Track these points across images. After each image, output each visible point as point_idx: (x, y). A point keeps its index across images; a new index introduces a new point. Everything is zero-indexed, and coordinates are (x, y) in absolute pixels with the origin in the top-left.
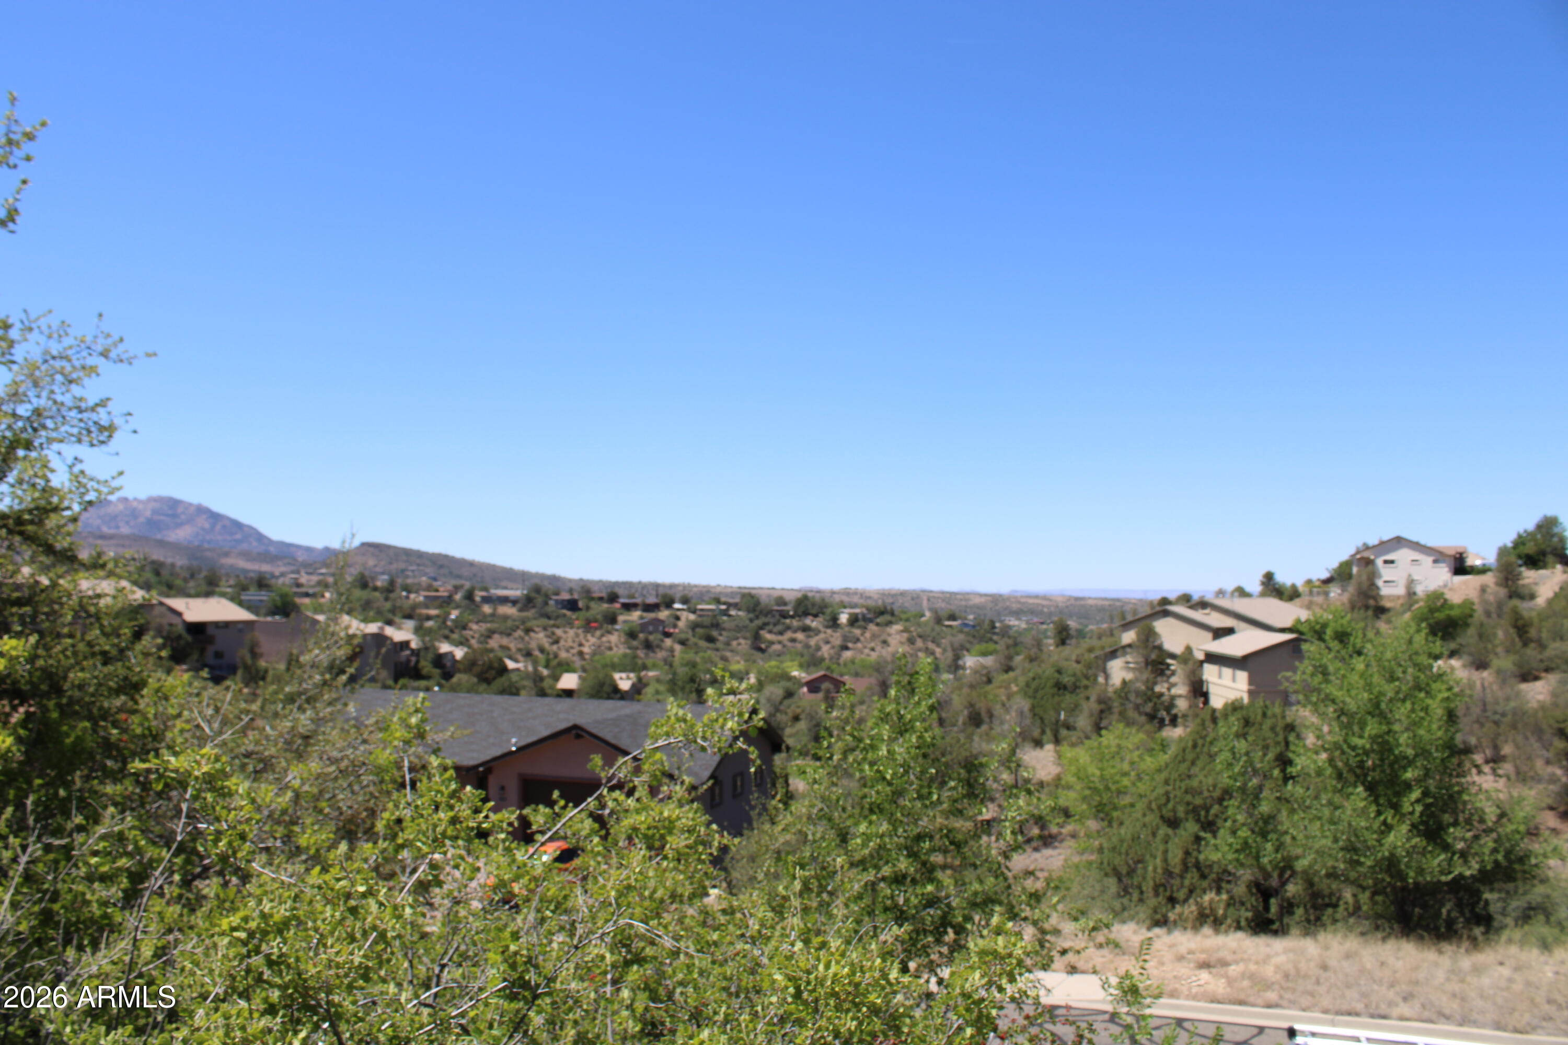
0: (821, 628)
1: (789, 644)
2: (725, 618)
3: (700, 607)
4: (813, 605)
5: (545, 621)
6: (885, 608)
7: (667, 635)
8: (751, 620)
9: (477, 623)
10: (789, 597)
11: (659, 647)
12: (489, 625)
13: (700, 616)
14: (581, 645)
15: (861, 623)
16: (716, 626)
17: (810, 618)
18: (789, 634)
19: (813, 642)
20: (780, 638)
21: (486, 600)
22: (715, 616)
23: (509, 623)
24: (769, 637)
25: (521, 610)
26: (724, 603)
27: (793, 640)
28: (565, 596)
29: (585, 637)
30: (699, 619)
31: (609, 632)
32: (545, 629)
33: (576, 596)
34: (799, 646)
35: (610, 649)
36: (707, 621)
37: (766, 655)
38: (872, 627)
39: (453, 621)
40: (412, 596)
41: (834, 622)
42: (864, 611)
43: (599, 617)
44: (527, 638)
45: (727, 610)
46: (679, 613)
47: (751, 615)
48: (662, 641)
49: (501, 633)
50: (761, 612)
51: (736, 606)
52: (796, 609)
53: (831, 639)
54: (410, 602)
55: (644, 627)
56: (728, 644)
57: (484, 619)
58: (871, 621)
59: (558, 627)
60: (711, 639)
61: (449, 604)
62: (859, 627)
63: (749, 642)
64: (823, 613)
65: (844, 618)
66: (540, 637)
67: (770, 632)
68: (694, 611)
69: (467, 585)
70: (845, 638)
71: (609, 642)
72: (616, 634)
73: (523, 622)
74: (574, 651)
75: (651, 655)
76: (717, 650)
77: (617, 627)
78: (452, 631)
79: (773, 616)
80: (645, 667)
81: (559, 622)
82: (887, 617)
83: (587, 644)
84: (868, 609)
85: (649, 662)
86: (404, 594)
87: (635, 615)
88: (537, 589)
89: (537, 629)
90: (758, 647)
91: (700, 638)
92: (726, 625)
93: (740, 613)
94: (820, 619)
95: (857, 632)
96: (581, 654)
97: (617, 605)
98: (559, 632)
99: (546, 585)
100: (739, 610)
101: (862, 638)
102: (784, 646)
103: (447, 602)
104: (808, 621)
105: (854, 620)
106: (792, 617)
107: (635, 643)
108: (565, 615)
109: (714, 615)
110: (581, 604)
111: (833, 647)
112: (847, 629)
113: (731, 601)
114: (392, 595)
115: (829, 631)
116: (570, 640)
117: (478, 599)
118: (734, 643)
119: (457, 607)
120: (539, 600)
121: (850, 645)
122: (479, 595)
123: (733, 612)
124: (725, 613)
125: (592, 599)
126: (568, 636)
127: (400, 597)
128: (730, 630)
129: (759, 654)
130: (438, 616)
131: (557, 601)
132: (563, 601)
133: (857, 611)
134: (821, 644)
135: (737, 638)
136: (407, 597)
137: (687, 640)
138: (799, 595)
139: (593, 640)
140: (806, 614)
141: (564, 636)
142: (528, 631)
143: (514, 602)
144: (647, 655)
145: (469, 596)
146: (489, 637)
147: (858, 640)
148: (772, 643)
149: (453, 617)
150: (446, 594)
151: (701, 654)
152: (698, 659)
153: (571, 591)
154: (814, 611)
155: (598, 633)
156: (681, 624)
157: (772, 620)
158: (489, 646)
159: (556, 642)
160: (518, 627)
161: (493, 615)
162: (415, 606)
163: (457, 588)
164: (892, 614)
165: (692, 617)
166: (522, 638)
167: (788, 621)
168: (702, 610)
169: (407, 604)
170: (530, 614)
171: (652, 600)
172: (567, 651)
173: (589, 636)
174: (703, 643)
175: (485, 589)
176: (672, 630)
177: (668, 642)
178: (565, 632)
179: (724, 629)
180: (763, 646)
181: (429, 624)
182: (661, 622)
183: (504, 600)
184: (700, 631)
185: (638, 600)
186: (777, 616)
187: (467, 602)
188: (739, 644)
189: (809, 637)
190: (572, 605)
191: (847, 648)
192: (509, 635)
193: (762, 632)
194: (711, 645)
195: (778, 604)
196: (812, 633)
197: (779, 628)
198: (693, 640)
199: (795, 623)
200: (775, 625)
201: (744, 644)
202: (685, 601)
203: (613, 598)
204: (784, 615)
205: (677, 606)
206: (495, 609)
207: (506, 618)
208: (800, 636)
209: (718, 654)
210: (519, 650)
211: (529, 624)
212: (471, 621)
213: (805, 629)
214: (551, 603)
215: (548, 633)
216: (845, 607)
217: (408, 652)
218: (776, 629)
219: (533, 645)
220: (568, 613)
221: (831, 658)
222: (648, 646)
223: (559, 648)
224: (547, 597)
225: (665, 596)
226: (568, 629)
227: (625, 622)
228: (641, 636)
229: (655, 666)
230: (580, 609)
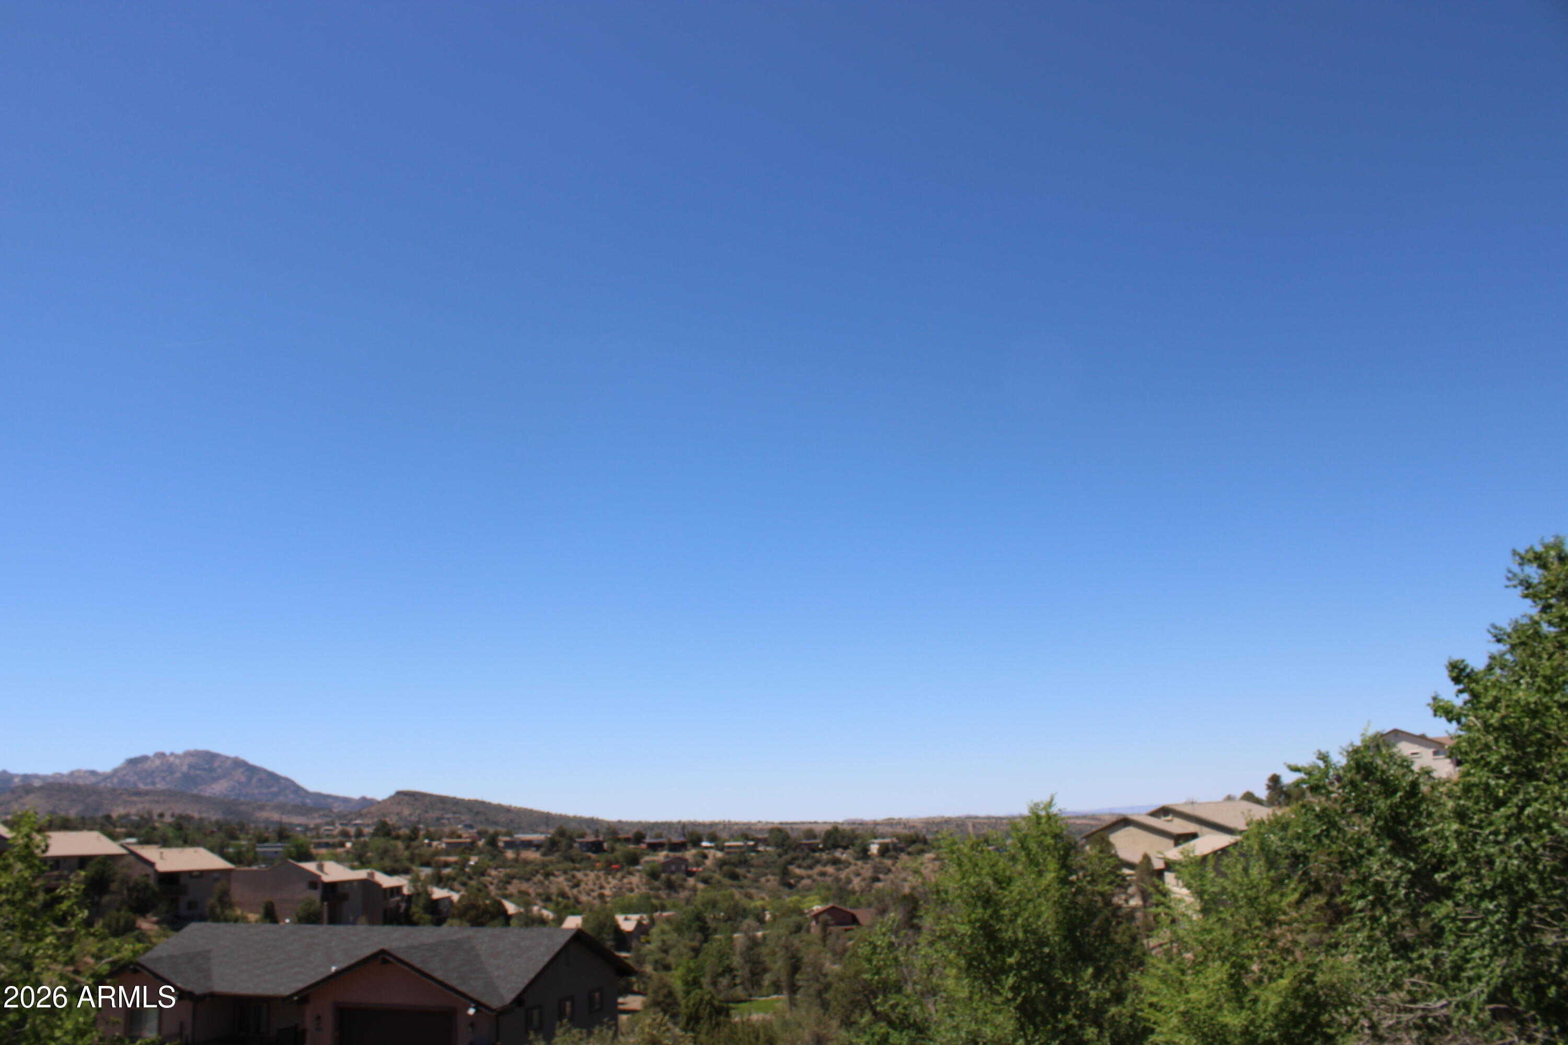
0: (851, 860)
1: (819, 878)
2: (753, 854)
3: (727, 844)
4: (843, 837)
5: (569, 865)
6: (917, 836)
7: (690, 874)
8: (780, 856)
9: (496, 868)
10: (817, 829)
11: (683, 887)
12: (508, 870)
13: (728, 853)
14: (602, 887)
15: (892, 853)
16: (744, 862)
17: (840, 850)
18: (819, 868)
19: (843, 875)
20: (809, 872)
21: (509, 845)
22: (742, 853)
23: (529, 868)
24: (798, 871)
25: (544, 854)
26: (752, 840)
27: (823, 874)
28: (591, 838)
29: (606, 878)
30: (727, 857)
31: (631, 873)
32: (565, 872)
33: (601, 838)
34: (829, 880)
35: (632, 890)
36: (734, 858)
37: (794, 890)
38: (904, 857)
39: (472, 867)
40: (435, 843)
41: (864, 854)
42: (895, 840)
43: (621, 859)
44: (546, 882)
45: (755, 846)
46: (706, 851)
47: (780, 850)
48: (685, 880)
49: (521, 878)
50: (790, 847)
51: (765, 842)
52: (825, 841)
53: (862, 871)
54: (433, 849)
55: (665, 866)
56: (756, 880)
57: (505, 864)
58: (902, 850)
59: (579, 870)
60: (734, 877)
61: (471, 850)
62: (890, 857)
63: (777, 878)
64: (853, 845)
65: (874, 849)
66: (560, 882)
67: (799, 866)
68: (721, 849)
69: (491, 830)
70: (876, 870)
71: (631, 883)
72: (638, 874)
73: (544, 865)
74: (595, 894)
75: (674, 895)
76: (742, 887)
77: (639, 867)
78: (470, 878)
79: (802, 850)
80: (663, 908)
81: (584, 864)
82: (919, 846)
83: (608, 886)
84: (898, 838)
85: (668, 903)
86: (426, 841)
87: (662, 856)
88: (562, 833)
89: (557, 873)
90: (788, 884)
91: (724, 876)
92: (755, 862)
93: (769, 849)
94: (850, 851)
95: (888, 862)
96: (602, 896)
97: (643, 846)
98: (579, 875)
99: (570, 827)
100: (768, 845)
101: (893, 869)
102: (814, 881)
103: (470, 848)
104: (838, 854)
105: (884, 851)
106: (822, 850)
107: (657, 884)
108: (589, 858)
109: (742, 851)
110: (605, 845)
111: (864, 879)
112: (877, 860)
113: (760, 836)
114: (414, 844)
115: (860, 863)
116: (590, 883)
117: (501, 844)
118: (763, 880)
119: (480, 853)
120: (564, 843)
121: (881, 876)
122: (502, 841)
123: (761, 848)
124: (753, 849)
125: (619, 840)
126: (589, 878)
127: (423, 845)
128: (758, 866)
129: (786, 890)
130: (456, 863)
131: (581, 843)
132: (588, 843)
133: (888, 840)
134: (852, 877)
135: (766, 875)
136: (430, 845)
137: (711, 878)
138: (829, 827)
139: (614, 882)
140: (835, 846)
141: (585, 879)
142: (548, 875)
143: (537, 846)
144: (669, 896)
145: (492, 842)
146: (508, 883)
147: (889, 871)
148: (802, 878)
149: (472, 863)
150: (468, 840)
151: (723, 892)
152: (719, 898)
153: (597, 833)
154: (844, 844)
155: (619, 875)
156: (708, 862)
157: (801, 855)
158: (507, 892)
159: (577, 885)
160: (537, 872)
161: (516, 860)
162: (438, 853)
163: (481, 834)
164: (925, 842)
165: (719, 854)
166: (541, 883)
167: (817, 854)
168: (730, 847)
169: (426, 852)
170: (554, 857)
171: (676, 839)
172: (588, 894)
173: (610, 879)
174: (727, 881)
175: (509, 834)
176: (695, 869)
177: (691, 881)
178: (586, 875)
179: (752, 866)
180: (792, 881)
181: (447, 871)
182: (684, 860)
183: (528, 845)
184: (725, 868)
185: (664, 840)
186: (806, 850)
187: (489, 847)
188: (768, 881)
189: (839, 870)
190: (597, 847)
191: (878, 880)
192: (528, 880)
193: (791, 867)
194: (735, 883)
195: (808, 838)
196: (842, 866)
197: (809, 861)
198: (717, 876)
199: (825, 856)
200: (804, 859)
201: (772, 881)
202: (713, 838)
203: (639, 838)
204: (814, 849)
205: (705, 844)
206: (518, 854)
207: (526, 862)
208: (830, 869)
209: (743, 891)
210: (539, 895)
211: (550, 868)
212: (489, 867)
213: (835, 862)
214: (576, 845)
215: (569, 876)
216: (876, 838)
217: (397, 898)
218: (805, 864)
219: (554, 890)
220: (593, 856)
221: (862, 891)
222: (671, 886)
223: (579, 892)
224: (572, 839)
225: (692, 834)
226: (588, 872)
227: (647, 862)
228: (663, 875)
229: (674, 906)
230: (604, 851)
